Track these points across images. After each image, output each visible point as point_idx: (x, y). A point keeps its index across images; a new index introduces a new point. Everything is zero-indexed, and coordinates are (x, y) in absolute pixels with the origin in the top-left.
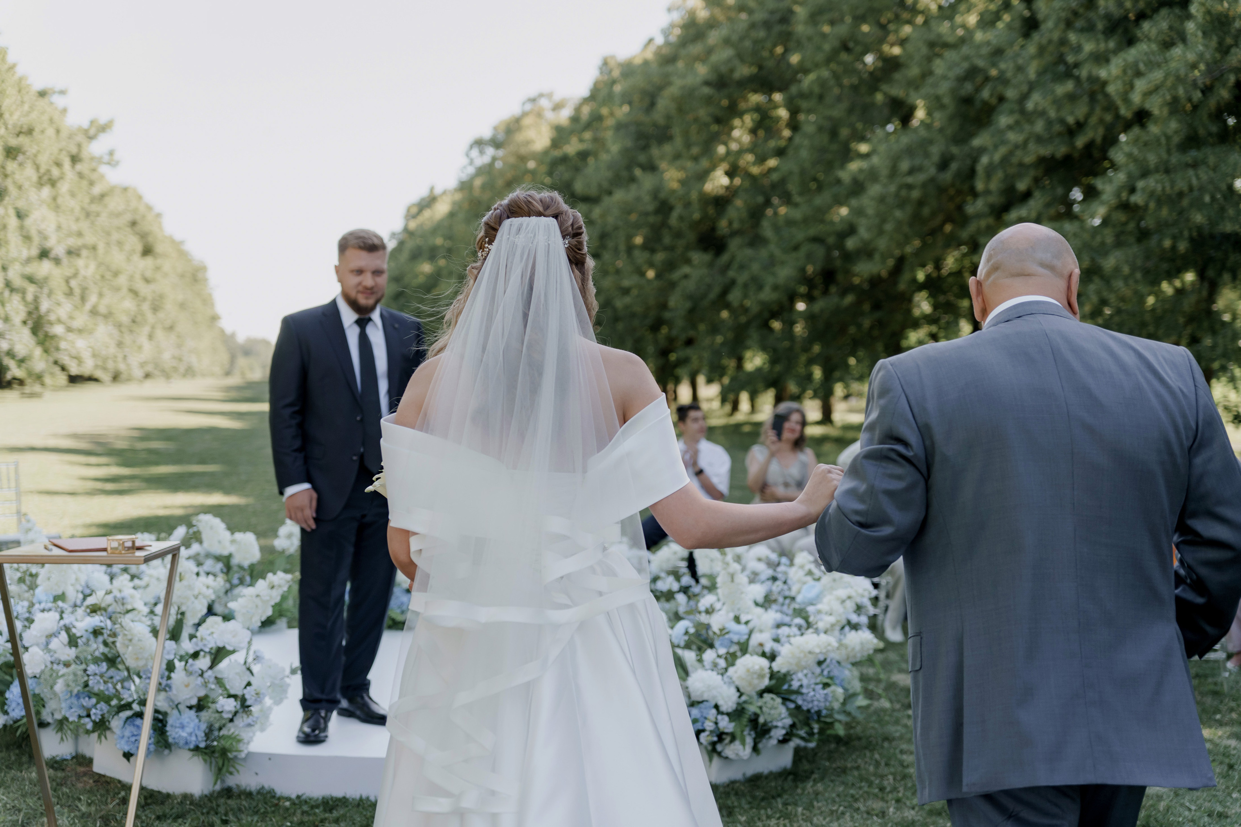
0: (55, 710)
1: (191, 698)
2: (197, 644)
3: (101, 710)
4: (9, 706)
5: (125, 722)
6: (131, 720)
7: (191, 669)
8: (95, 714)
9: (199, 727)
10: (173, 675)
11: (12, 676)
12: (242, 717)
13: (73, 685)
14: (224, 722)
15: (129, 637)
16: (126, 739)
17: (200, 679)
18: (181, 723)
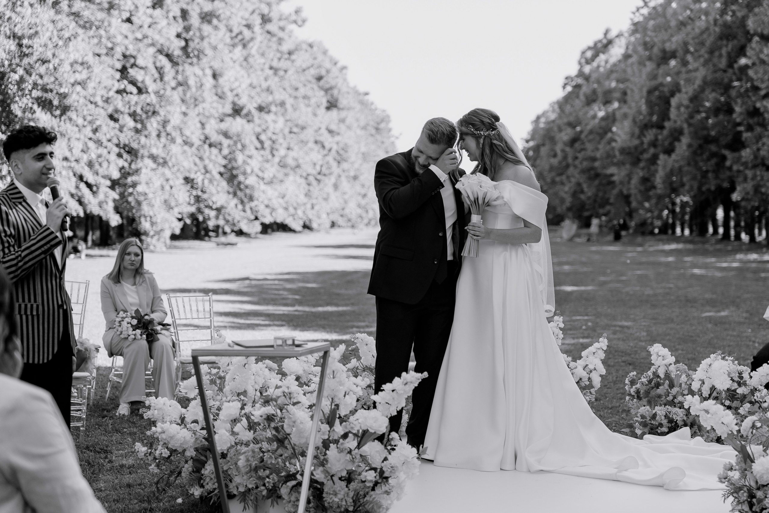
0: (240, 484)
1: (342, 470)
2: (346, 427)
3: (273, 479)
4: (204, 481)
5: (291, 489)
6: (296, 488)
7: (342, 447)
8: (268, 482)
9: (348, 494)
10: (327, 452)
11: (206, 457)
12: (381, 486)
13: (251, 459)
14: (367, 490)
15: (293, 420)
16: (292, 503)
17: (349, 455)
18: (334, 491)
